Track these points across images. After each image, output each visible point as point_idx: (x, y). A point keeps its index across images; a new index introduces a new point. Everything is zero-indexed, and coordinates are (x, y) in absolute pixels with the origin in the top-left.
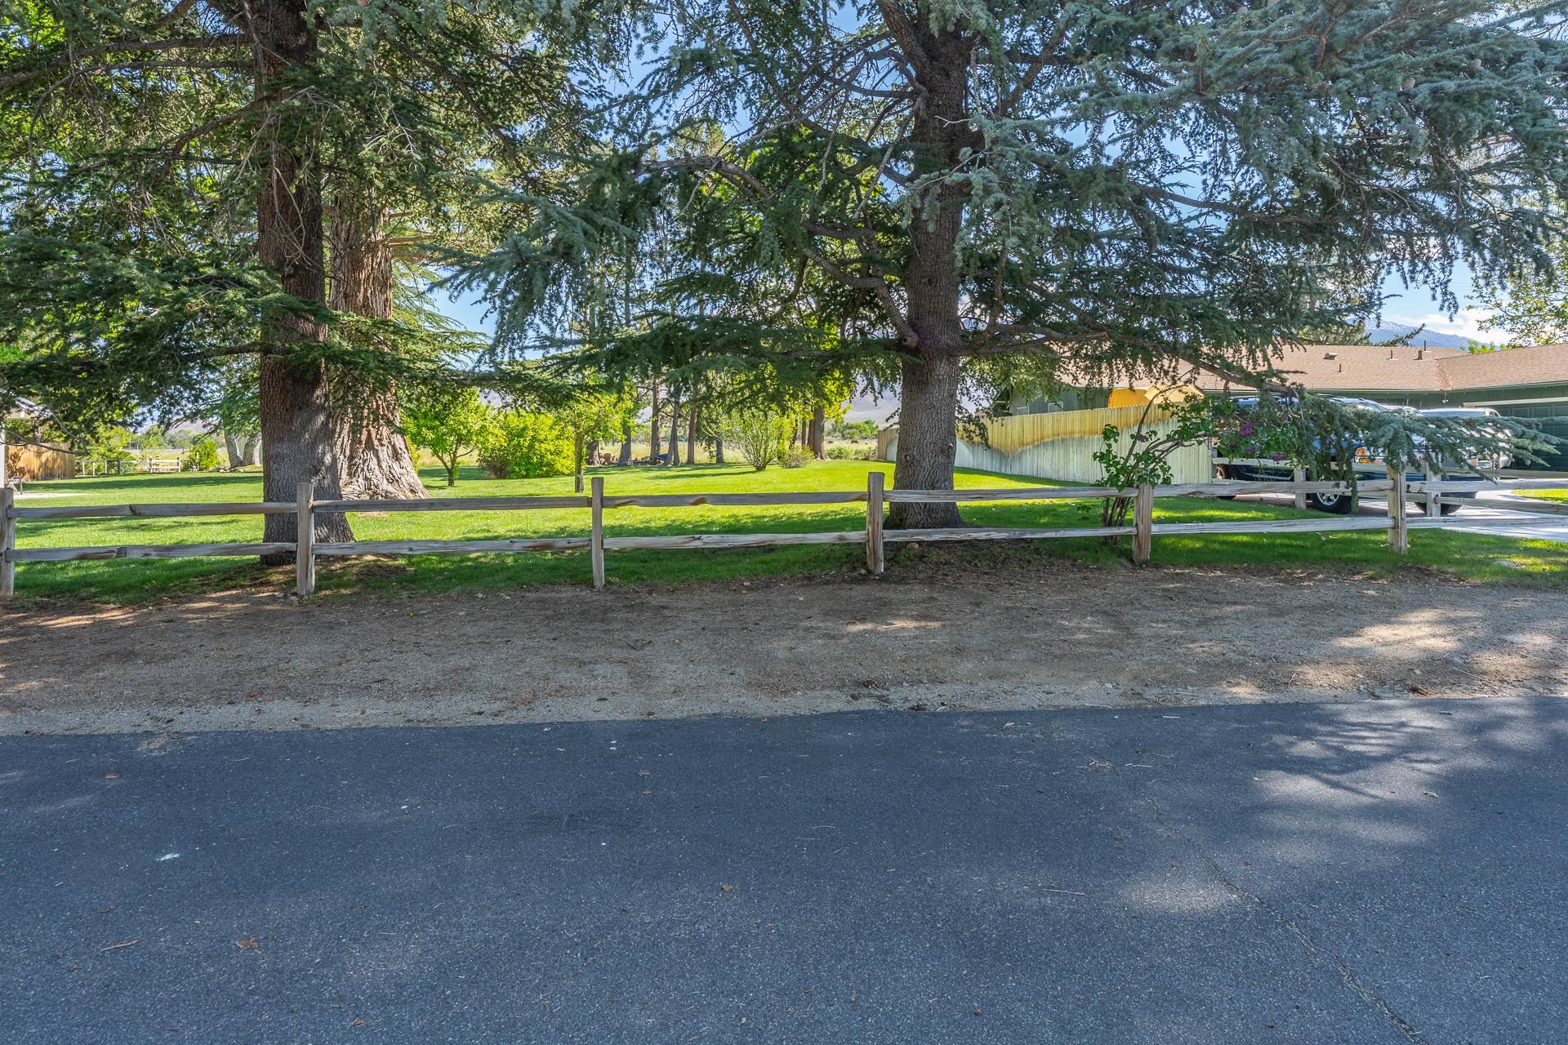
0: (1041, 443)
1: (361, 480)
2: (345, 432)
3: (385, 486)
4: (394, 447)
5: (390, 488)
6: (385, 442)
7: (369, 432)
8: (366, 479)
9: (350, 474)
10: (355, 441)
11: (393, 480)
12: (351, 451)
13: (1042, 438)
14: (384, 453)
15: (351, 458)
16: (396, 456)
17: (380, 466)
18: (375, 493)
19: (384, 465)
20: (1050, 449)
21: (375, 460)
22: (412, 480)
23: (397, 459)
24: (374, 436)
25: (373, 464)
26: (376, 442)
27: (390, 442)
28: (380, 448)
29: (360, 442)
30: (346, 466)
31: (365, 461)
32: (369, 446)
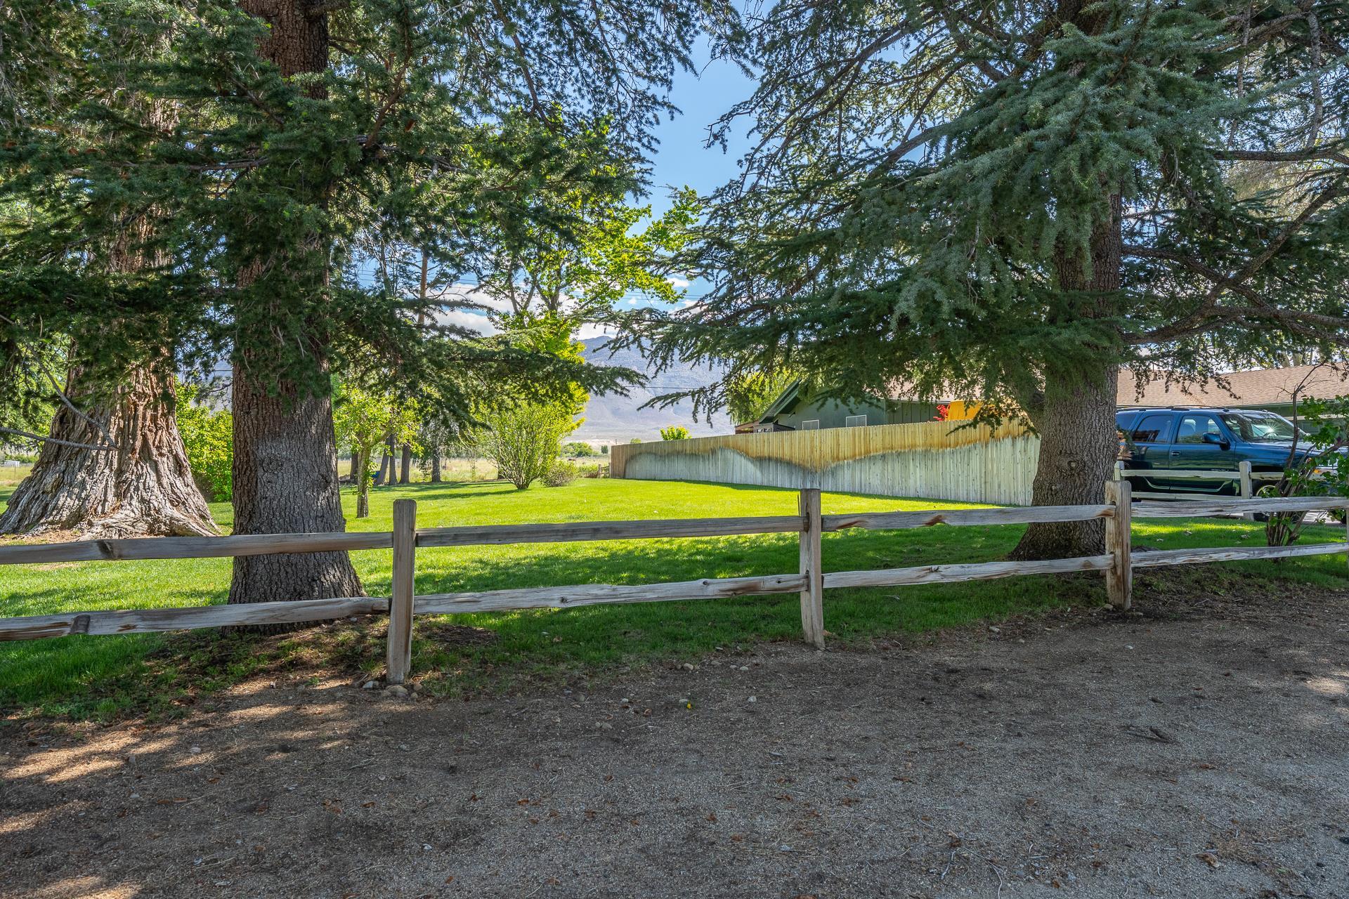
0: (867, 457)
1: (135, 503)
3: (169, 510)
5: (176, 514)
6: (165, 450)
7: (145, 437)
8: (142, 501)
9: (117, 495)
11: (177, 502)
13: (868, 452)
14: (165, 465)
15: (120, 472)
17: (160, 484)
18: (156, 520)
19: (165, 481)
20: (879, 464)
21: (153, 474)
24: (151, 442)
25: (151, 480)
26: (155, 452)
27: (171, 451)
28: (159, 459)
29: (133, 450)
30: (112, 483)
31: (139, 477)
32: (146, 454)
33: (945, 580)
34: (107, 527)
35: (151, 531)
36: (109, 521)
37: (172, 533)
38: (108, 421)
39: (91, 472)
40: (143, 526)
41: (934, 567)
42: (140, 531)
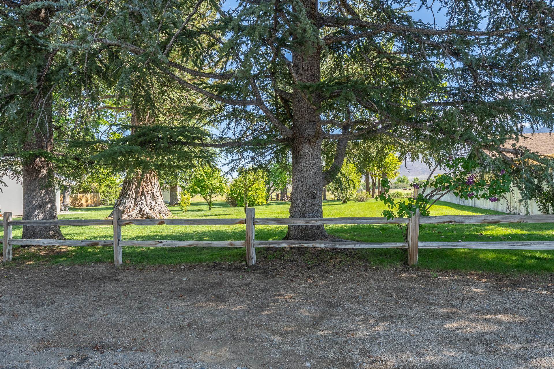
1: (138, 208)
2: (134, 188)
3: (148, 211)
4: (153, 194)
5: (150, 212)
6: (150, 192)
7: (143, 188)
8: (140, 208)
9: (134, 206)
10: (137, 192)
11: (151, 208)
12: (136, 196)
14: (149, 197)
15: (136, 199)
16: (154, 198)
17: (146, 202)
18: (143, 214)
19: (148, 202)
21: (145, 200)
22: (160, 208)
23: (154, 200)
24: (145, 190)
25: (144, 202)
26: (145, 192)
27: (152, 192)
28: (147, 195)
29: (139, 193)
30: (133, 202)
31: (141, 200)
32: (143, 194)
33: (165, 247)
34: (128, 215)
35: (142, 217)
36: (130, 214)
37: (148, 218)
38: (133, 184)
39: (127, 200)
40: (139, 216)
41: (160, 241)
42: (139, 217)
